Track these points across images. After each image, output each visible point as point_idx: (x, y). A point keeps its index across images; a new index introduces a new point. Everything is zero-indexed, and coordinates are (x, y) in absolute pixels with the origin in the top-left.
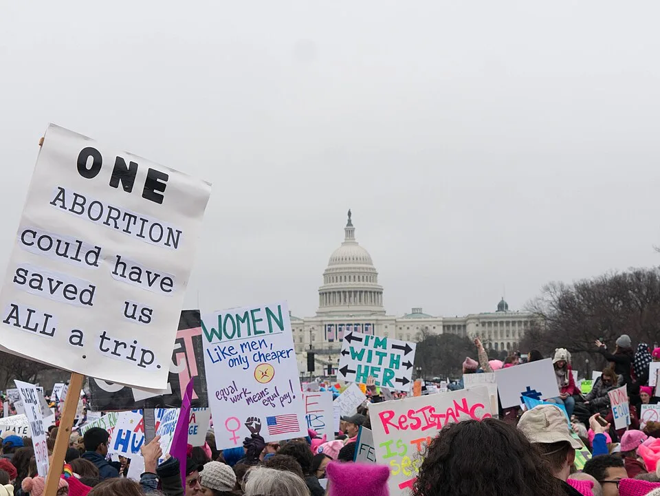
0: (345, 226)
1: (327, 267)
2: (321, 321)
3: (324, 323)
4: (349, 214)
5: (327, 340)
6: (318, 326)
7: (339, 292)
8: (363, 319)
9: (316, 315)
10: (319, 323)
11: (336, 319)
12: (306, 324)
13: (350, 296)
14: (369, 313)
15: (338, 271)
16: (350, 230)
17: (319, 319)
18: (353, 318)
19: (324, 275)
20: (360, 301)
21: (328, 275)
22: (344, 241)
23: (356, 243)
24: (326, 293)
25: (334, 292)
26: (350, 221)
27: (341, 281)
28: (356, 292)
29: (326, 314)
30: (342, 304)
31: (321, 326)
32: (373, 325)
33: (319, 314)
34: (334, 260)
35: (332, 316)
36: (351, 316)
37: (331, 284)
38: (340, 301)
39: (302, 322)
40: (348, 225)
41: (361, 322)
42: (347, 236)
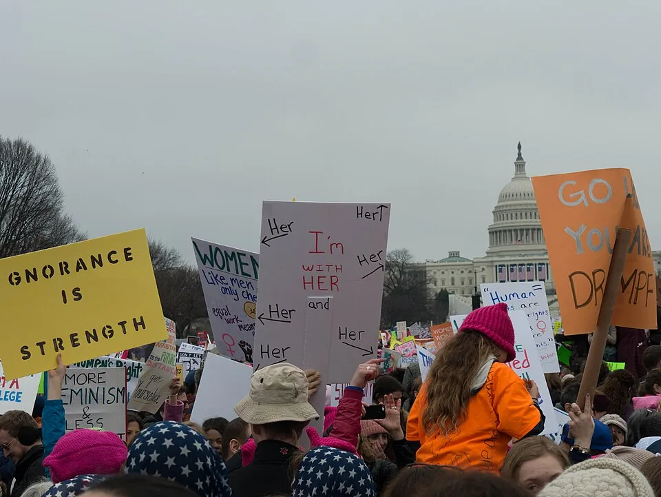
0: (515, 160)
1: (496, 204)
2: (492, 262)
3: (495, 264)
4: (519, 147)
5: (498, 281)
6: (488, 266)
7: (510, 231)
8: (535, 258)
9: (486, 255)
10: (489, 264)
11: (508, 259)
12: (475, 265)
13: (522, 235)
14: (542, 252)
15: (508, 208)
16: (520, 164)
17: (490, 259)
18: (526, 258)
19: (493, 212)
20: (533, 239)
21: (498, 213)
22: (514, 176)
23: (526, 177)
24: (496, 232)
25: (505, 231)
26: (520, 154)
27: (512, 219)
28: (528, 230)
29: (497, 254)
30: (514, 242)
31: (492, 266)
32: (547, 264)
33: (489, 255)
34: (503, 197)
35: (503, 256)
36: (524, 256)
37: (502, 222)
38: (512, 240)
39: (471, 263)
40: (517, 159)
41: (534, 262)
42: (517, 171)
